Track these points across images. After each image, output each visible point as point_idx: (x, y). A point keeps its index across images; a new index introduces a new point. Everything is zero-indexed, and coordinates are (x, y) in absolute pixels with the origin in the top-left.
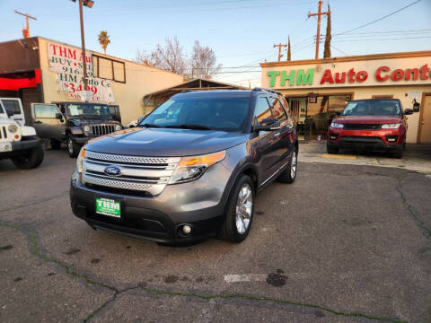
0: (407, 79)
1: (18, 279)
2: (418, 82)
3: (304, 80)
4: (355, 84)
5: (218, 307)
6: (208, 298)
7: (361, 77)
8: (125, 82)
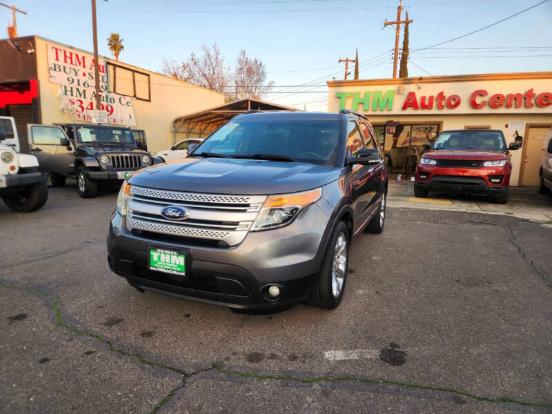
0: (508, 106)
1: (44, 361)
2: (522, 110)
3: (383, 104)
4: (446, 111)
5: (326, 394)
6: (311, 382)
7: (453, 103)
8: (149, 101)
